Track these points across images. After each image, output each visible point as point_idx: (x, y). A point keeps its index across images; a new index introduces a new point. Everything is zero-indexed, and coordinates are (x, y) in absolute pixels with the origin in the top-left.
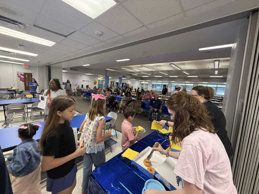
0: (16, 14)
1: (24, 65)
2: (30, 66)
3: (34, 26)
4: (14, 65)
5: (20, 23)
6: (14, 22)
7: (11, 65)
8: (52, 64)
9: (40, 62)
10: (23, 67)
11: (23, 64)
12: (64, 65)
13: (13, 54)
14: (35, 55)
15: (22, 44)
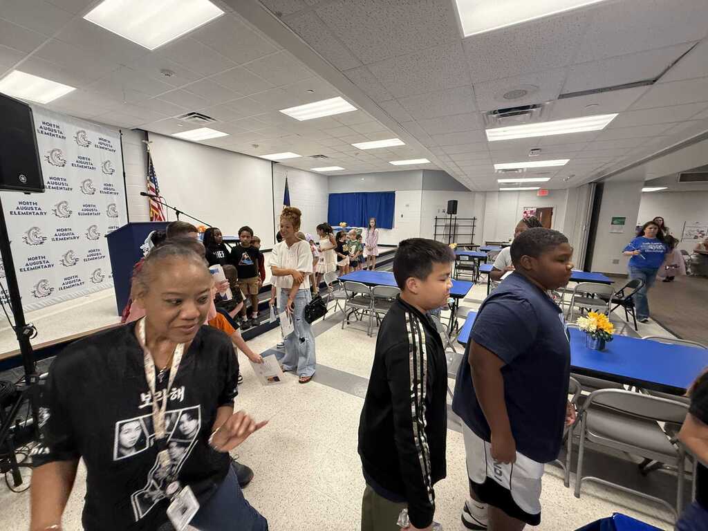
0: (526, 92)
1: (539, 190)
2: (552, 190)
3: (562, 96)
4: (521, 193)
5: (534, 106)
6: (523, 109)
7: (517, 193)
8: (610, 176)
9: (573, 176)
10: (538, 195)
11: (538, 188)
12: (651, 171)
13: (520, 171)
14: (563, 162)
15: (537, 148)
